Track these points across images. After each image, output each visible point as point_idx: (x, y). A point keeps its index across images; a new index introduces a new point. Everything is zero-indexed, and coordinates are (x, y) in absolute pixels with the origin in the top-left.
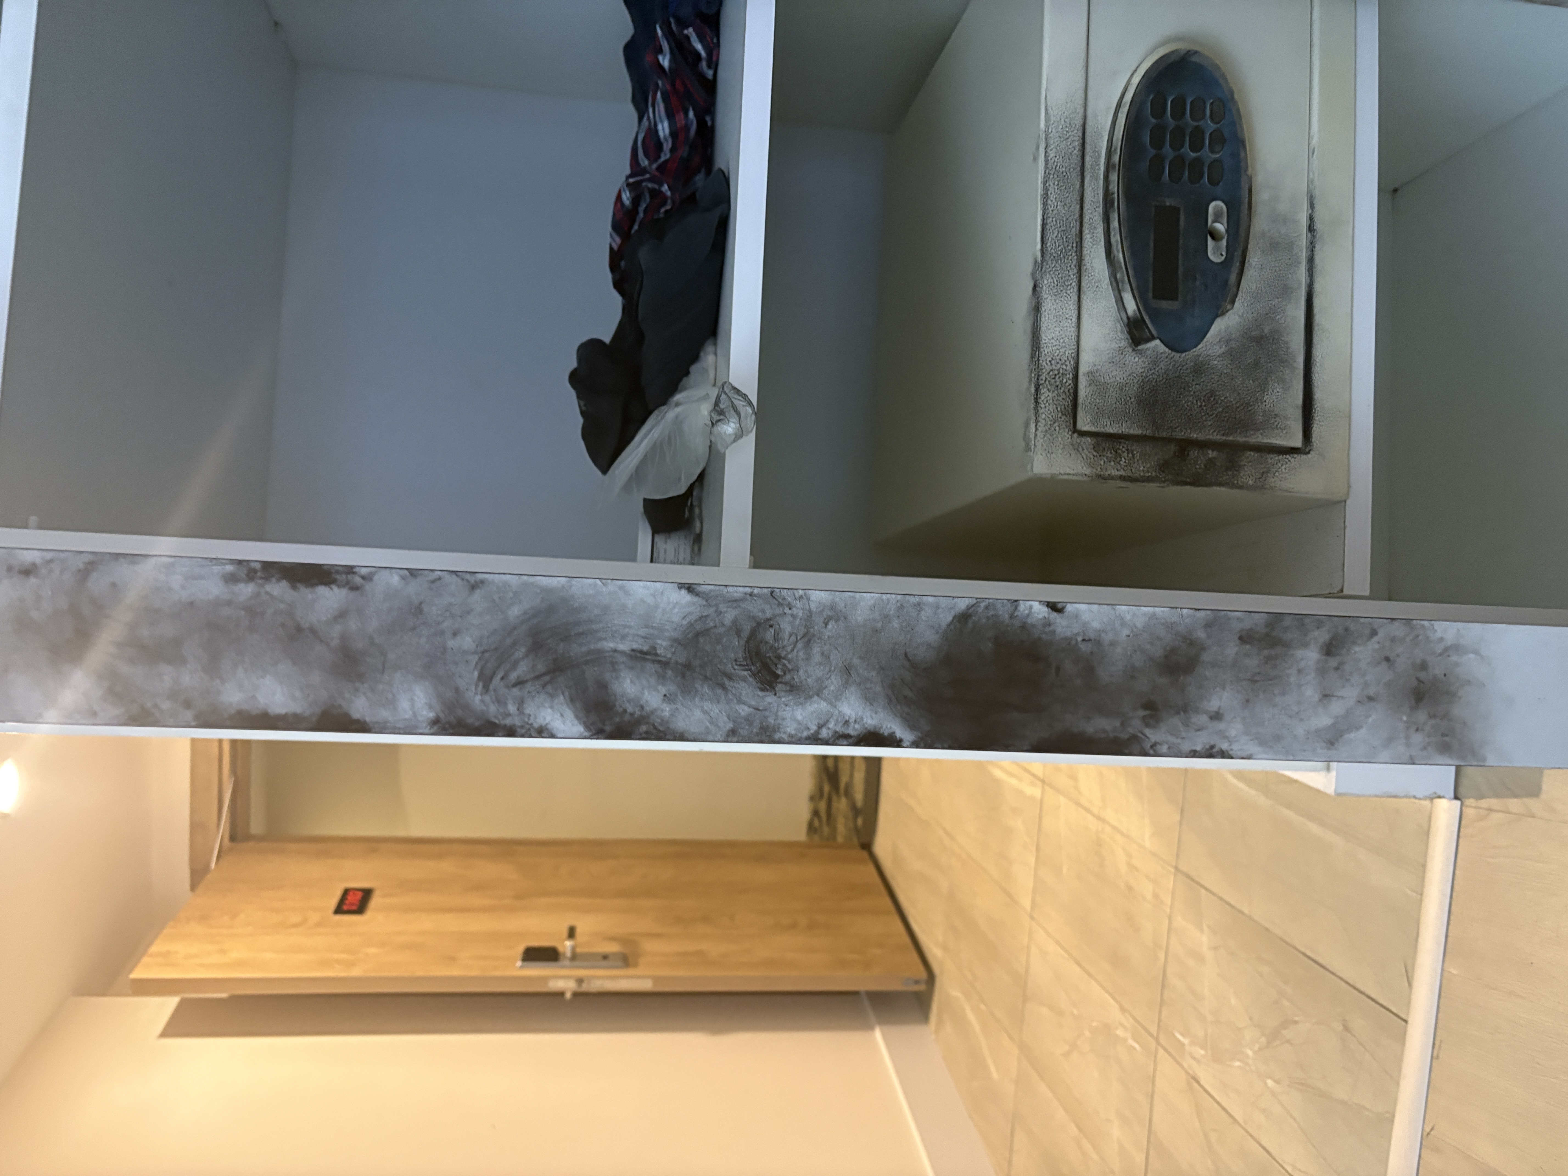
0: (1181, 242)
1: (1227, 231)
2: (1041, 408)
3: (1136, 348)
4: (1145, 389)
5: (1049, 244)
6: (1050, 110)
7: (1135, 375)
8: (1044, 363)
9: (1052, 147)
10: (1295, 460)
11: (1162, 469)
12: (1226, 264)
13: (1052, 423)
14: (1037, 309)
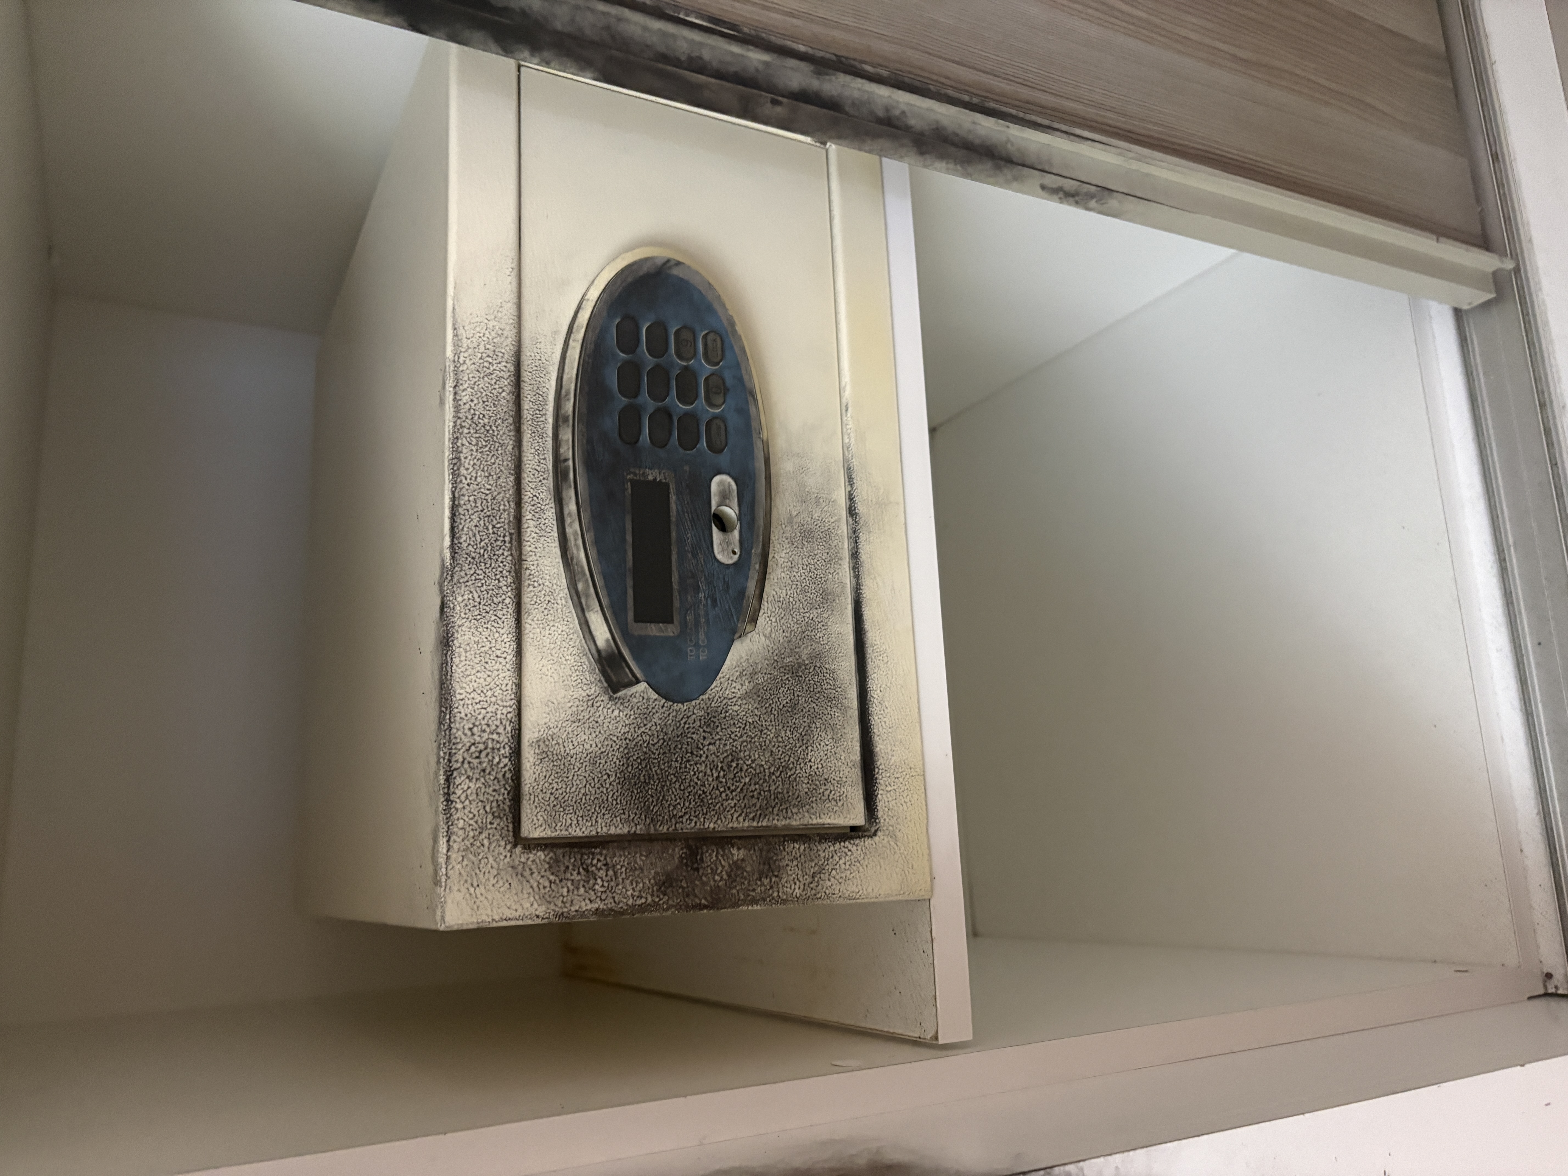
0: (674, 534)
1: (740, 518)
2: (457, 809)
3: (615, 696)
4: (631, 759)
5: (464, 538)
6: (461, 331)
7: (615, 739)
8: (460, 733)
9: (466, 386)
10: (856, 848)
11: (663, 888)
12: (741, 566)
13: (477, 833)
14: (446, 642)
